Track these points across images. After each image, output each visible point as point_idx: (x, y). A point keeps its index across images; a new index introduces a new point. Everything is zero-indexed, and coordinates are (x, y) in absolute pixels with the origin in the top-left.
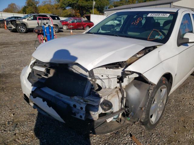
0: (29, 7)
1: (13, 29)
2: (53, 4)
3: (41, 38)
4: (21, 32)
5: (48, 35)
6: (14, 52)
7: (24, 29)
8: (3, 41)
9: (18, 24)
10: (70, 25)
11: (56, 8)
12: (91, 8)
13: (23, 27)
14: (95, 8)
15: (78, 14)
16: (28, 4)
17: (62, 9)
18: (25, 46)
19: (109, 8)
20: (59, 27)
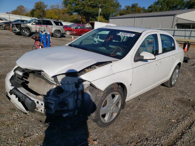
0: (37, 10)
1: (17, 32)
2: (60, 8)
3: (38, 44)
4: (25, 35)
5: (45, 41)
6: (12, 55)
7: (28, 32)
8: (6, 44)
9: (22, 28)
10: (74, 30)
11: (63, 13)
12: (97, 15)
13: (27, 31)
14: (101, 15)
15: (84, 20)
16: (36, 7)
17: (69, 14)
18: (25, 49)
19: (115, 16)
20: (62, 33)
